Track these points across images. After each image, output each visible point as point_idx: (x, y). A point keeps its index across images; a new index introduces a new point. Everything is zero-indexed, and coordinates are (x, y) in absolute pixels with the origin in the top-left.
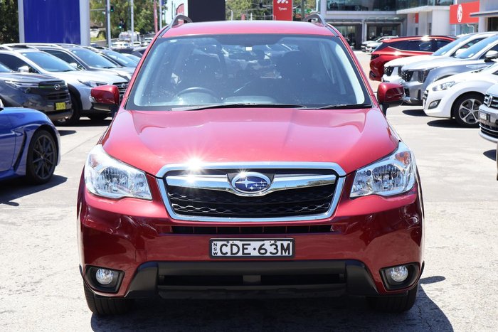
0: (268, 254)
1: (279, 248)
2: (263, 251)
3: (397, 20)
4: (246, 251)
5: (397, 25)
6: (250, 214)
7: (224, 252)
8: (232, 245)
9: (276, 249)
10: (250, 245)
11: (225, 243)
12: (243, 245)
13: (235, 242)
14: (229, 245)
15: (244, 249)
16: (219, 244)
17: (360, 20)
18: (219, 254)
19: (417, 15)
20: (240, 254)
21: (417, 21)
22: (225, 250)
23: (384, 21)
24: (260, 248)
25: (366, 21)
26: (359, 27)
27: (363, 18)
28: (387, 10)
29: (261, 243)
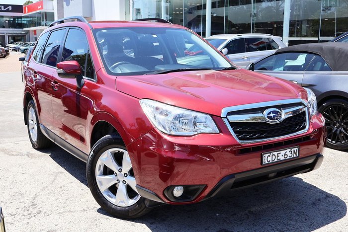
0: (288, 158)
1: (293, 153)
2: (286, 156)
3: (24, 34)
4: (278, 158)
5: (24, 36)
6: (277, 134)
7: (269, 160)
8: (272, 155)
9: (292, 153)
10: (280, 153)
11: (269, 154)
12: (278, 154)
13: (274, 153)
14: (271, 155)
15: (278, 156)
16: (266, 155)
17: (4, 33)
18: (267, 162)
19: (35, 31)
20: (276, 160)
21: (35, 34)
22: (270, 159)
23: (17, 34)
24: (285, 155)
25: (7, 34)
26: (4, 37)
27: (5, 32)
28: (18, 28)
29: (285, 151)
